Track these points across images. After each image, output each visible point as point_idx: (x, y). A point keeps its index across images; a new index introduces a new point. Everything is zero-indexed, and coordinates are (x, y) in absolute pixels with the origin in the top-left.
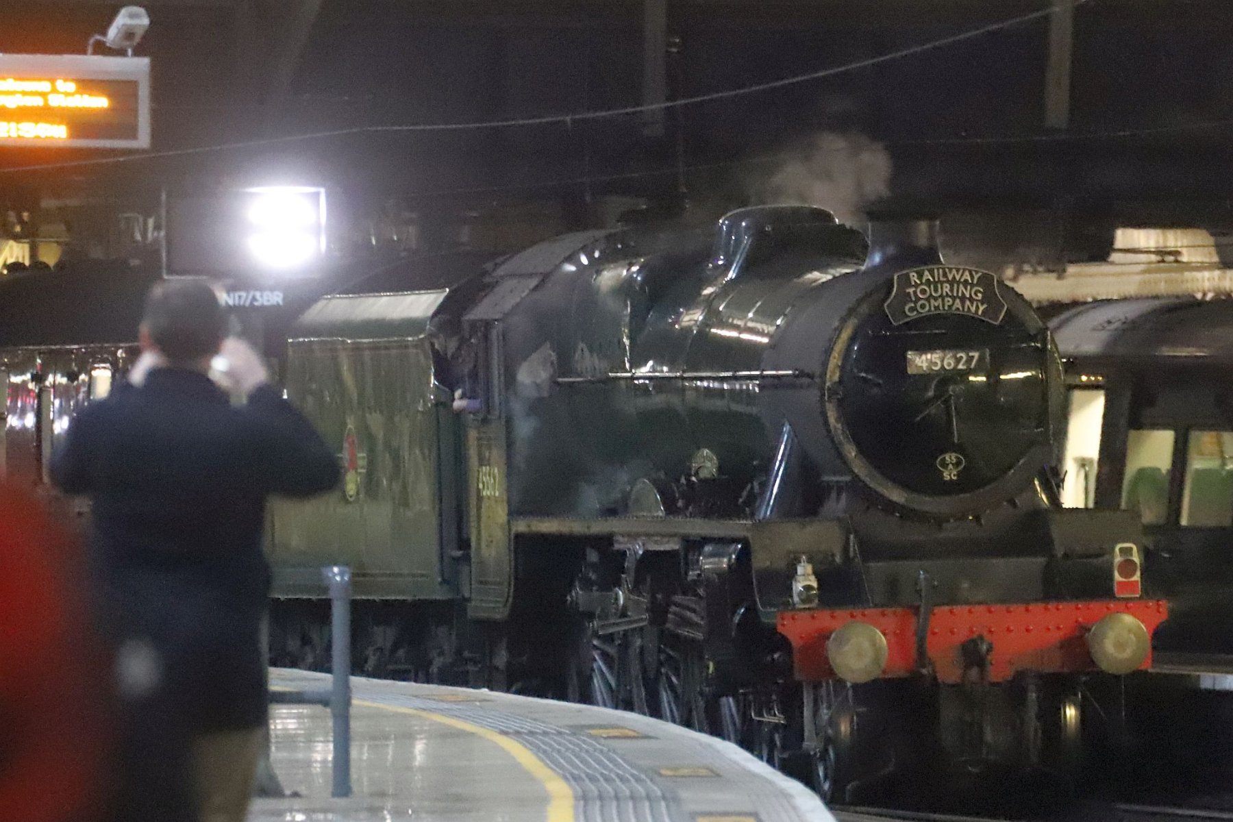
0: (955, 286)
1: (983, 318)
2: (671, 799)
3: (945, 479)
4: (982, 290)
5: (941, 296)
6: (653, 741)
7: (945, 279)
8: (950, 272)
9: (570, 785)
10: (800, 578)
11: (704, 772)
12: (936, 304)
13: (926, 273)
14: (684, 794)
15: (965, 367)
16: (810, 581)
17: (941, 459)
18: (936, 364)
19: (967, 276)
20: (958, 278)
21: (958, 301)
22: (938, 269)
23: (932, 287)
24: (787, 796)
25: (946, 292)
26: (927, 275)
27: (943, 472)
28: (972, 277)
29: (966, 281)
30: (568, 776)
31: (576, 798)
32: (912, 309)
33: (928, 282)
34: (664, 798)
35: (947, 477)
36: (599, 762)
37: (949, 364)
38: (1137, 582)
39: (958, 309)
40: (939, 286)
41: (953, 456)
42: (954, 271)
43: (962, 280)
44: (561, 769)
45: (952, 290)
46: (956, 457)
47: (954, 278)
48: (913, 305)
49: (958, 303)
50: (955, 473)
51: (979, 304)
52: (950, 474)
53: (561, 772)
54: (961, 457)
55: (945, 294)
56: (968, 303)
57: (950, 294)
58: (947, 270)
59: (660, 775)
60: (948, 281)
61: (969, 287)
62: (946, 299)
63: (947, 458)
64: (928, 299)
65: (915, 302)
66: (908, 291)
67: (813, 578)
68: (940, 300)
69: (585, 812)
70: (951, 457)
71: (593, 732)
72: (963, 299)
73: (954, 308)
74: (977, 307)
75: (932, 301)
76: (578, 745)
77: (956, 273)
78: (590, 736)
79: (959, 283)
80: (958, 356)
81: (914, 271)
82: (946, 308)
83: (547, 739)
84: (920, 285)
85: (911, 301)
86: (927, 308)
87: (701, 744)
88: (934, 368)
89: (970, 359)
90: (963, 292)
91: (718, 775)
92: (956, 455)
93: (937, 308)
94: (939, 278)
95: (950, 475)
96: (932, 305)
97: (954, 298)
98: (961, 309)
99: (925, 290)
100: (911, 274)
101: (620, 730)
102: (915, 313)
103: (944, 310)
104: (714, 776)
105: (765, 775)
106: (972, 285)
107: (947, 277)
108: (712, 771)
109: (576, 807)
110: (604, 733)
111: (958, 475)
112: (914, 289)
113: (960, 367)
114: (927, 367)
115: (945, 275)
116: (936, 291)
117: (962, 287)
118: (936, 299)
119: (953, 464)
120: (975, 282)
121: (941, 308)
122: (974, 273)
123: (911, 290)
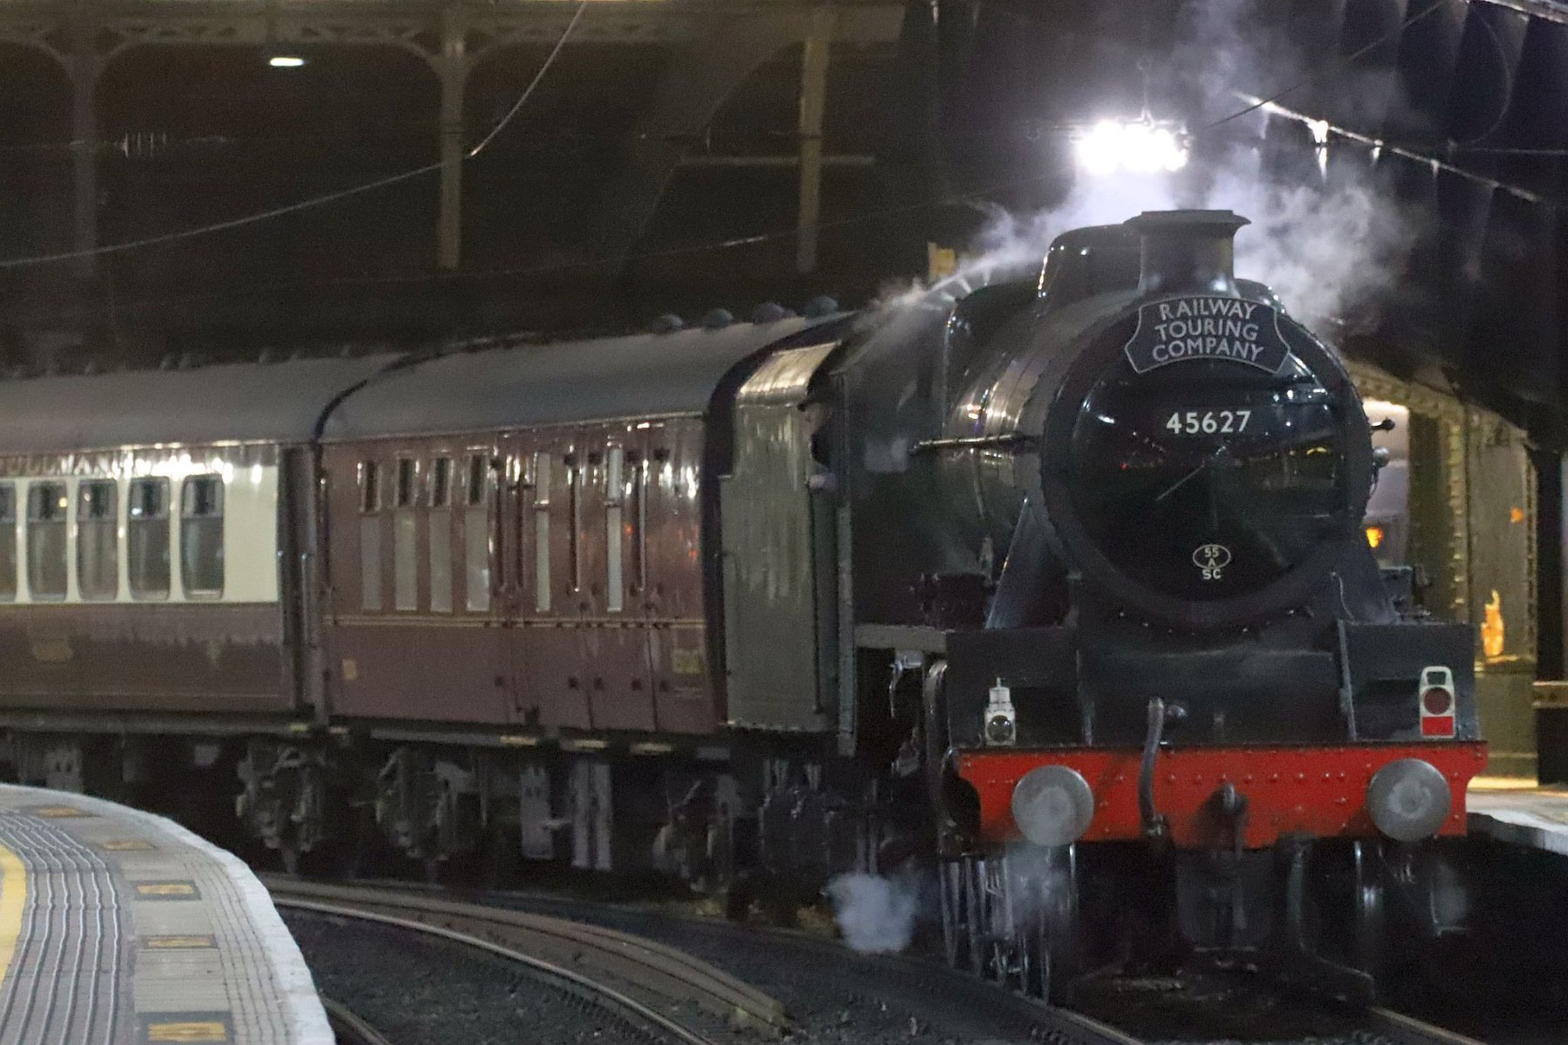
0: (1221, 322)
1: (1257, 365)
2: (114, 870)
3: (1205, 578)
4: (1257, 328)
5: (1201, 335)
6: (96, 819)
7: (1207, 313)
8: (1215, 303)
9: (21, 859)
10: (993, 707)
11: (144, 846)
12: (1195, 346)
13: (1183, 304)
14: (127, 866)
15: (1231, 430)
16: (1005, 710)
17: (1198, 553)
18: (1192, 426)
19: (1236, 309)
20: (1224, 311)
21: (1224, 342)
22: (1198, 300)
23: (1190, 323)
24: (218, 864)
25: (1209, 330)
26: (1183, 308)
27: (1202, 569)
28: (1244, 312)
29: (1236, 315)
30: (20, 851)
31: (28, 872)
32: (1161, 353)
33: (1184, 318)
34: (108, 870)
35: (1207, 575)
36: (49, 839)
37: (1210, 426)
38: (1450, 718)
39: (1223, 353)
40: (1199, 322)
41: (1216, 547)
42: (1220, 303)
43: (1230, 314)
44: (12, 845)
45: (1216, 327)
46: (1220, 550)
47: (1219, 310)
48: (1163, 347)
49: (1224, 346)
50: (1219, 570)
51: (1253, 346)
52: (1210, 572)
53: (13, 848)
54: (1227, 550)
55: (1206, 333)
56: (1237, 344)
57: (1214, 333)
58: (1210, 301)
59: (105, 850)
60: (1210, 316)
61: (1239, 324)
62: (1208, 340)
63: (1206, 551)
64: (1183, 339)
65: (1167, 343)
66: (1157, 328)
67: (1009, 706)
68: (1200, 341)
69: (36, 884)
70: (1212, 550)
71: (42, 811)
72: (1231, 340)
73: (1218, 352)
74: (1250, 351)
75: (1190, 342)
76: (28, 824)
77: (1222, 305)
78: (38, 815)
79: (1226, 318)
80: (1223, 414)
81: (1165, 303)
82: (1208, 351)
83: (12, 819)
84: (1173, 320)
85: (1161, 342)
86: (1182, 352)
87: (140, 821)
88: (1188, 430)
89: (1238, 420)
90: (1230, 330)
91: (155, 848)
92: (1220, 546)
93: (1196, 351)
94: (1199, 311)
95: (1212, 573)
96: (1189, 347)
97: (1219, 338)
98: (1228, 353)
99: (1181, 328)
100: (1162, 307)
101: (66, 810)
102: (1167, 357)
103: (1205, 353)
104: (153, 849)
105: (199, 847)
106: (1245, 322)
107: (1210, 311)
108: (152, 845)
109: (27, 879)
110: (51, 812)
111: (1223, 572)
112: (1165, 325)
113: (1226, 429)
114: (1180, 429)
115: (1207, 307)
116: (1195, 329)
117: (1230, 323)
118: (1195, 338)
119: (1215, 559)
120: (1248, 317)
121: (1201, 351)
122: (1246, 305)
123: (1161, 328)
